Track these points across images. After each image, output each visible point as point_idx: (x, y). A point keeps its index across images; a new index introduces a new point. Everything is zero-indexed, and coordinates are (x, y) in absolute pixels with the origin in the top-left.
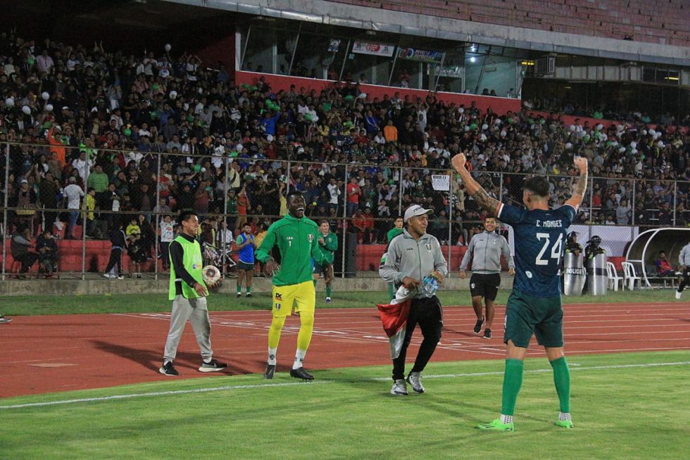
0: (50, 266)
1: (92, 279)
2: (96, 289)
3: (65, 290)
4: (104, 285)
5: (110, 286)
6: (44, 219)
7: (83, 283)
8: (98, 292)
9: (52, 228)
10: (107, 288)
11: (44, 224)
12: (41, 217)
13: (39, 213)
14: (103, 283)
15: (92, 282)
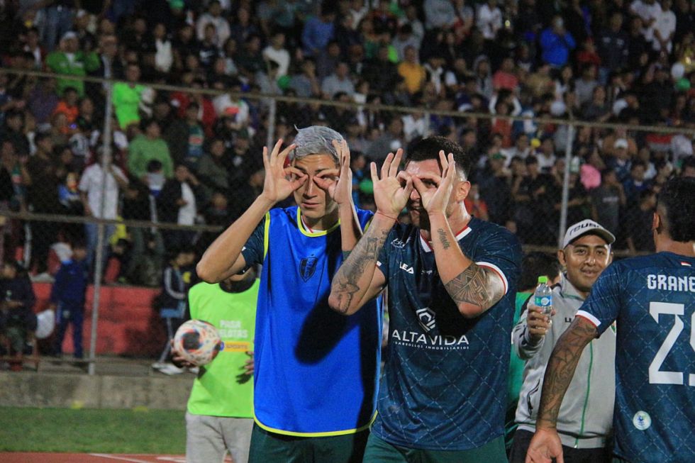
0: (20, 342)
1: (109, 374)
2: (118, 397)
3: (48, 396)
4: (138, 388)
5: (149, 390)
6: (29, 237)
7: (88, 380)
8: (123, 402)
9: (46, 258)
10: (142, 396)
11: (28, 247)
12: (23, 233)
13: (19, 224)
14: (134, 383)
15: (109, 380)
